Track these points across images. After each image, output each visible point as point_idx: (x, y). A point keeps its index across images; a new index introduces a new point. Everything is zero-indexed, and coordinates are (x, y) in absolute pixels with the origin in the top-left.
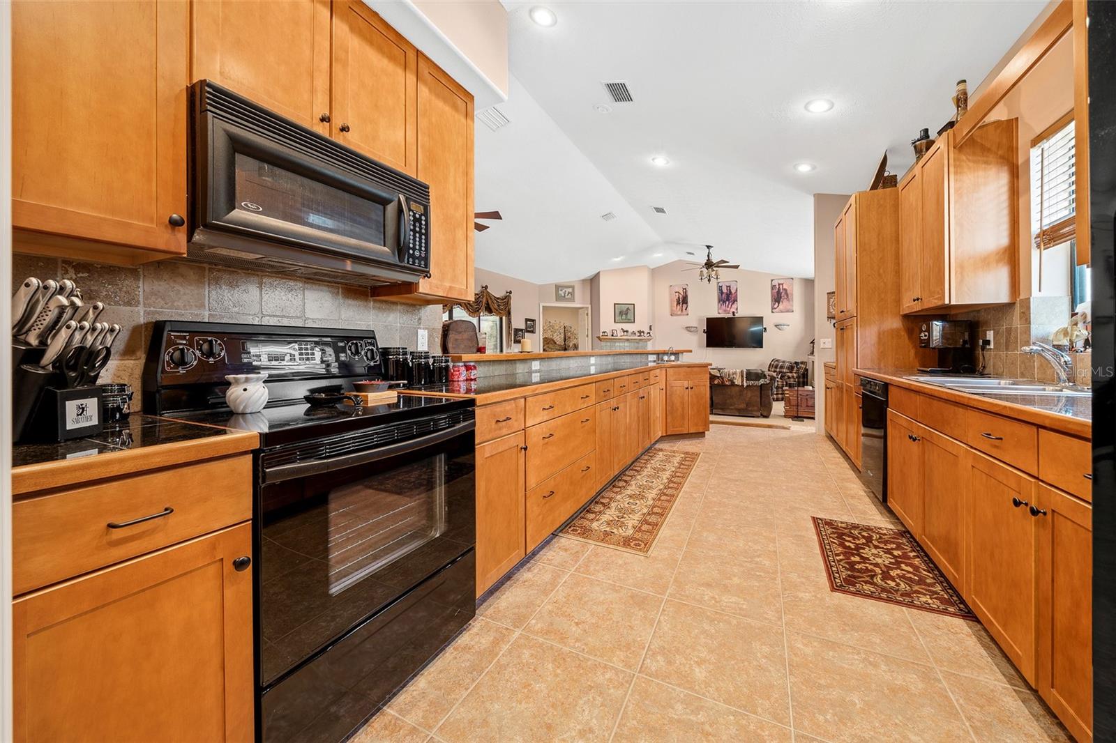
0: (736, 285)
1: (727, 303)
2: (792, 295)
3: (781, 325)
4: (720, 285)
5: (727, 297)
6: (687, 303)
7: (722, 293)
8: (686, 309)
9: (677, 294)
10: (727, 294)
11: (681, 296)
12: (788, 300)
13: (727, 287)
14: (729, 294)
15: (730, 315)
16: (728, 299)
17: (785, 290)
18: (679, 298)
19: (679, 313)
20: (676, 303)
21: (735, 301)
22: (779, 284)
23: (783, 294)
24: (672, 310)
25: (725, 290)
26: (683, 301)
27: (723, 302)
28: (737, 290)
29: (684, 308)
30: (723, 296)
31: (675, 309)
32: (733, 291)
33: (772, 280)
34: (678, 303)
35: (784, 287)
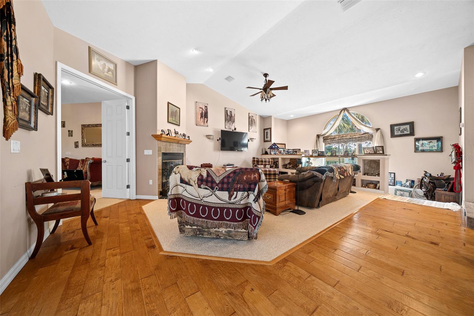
0: (234, 112)
1: (230, 122)
2: (256, 123)
3: (252, 139)
4: (227, 109)
5: (229, 118)
6: (207, 118)
7: (228, 115)
8: (207, 122)
9: (201, 109)
10: (230, 116)
11: (203, 112)
12: (255, 126)
13: (230, 112)
14: (231, 116)
15: (231, 130)
16: (230, 120)
17: (254, 120)
18: (202, 112)
19: (202, 124)
20: (200, 116)
21: (234, 121)
22: (252, 116)
23: (253, 122)
24: (196, 121)
25: (229, 114)
26: (205, 115)
27: (228, 121)
28: (235, 115)
29: (206, 121)
30: (228, 117)
31: (199, 120)
32: (233, 115)
33: (249, 113)
34: (202, 117)
35: (254, 118)
